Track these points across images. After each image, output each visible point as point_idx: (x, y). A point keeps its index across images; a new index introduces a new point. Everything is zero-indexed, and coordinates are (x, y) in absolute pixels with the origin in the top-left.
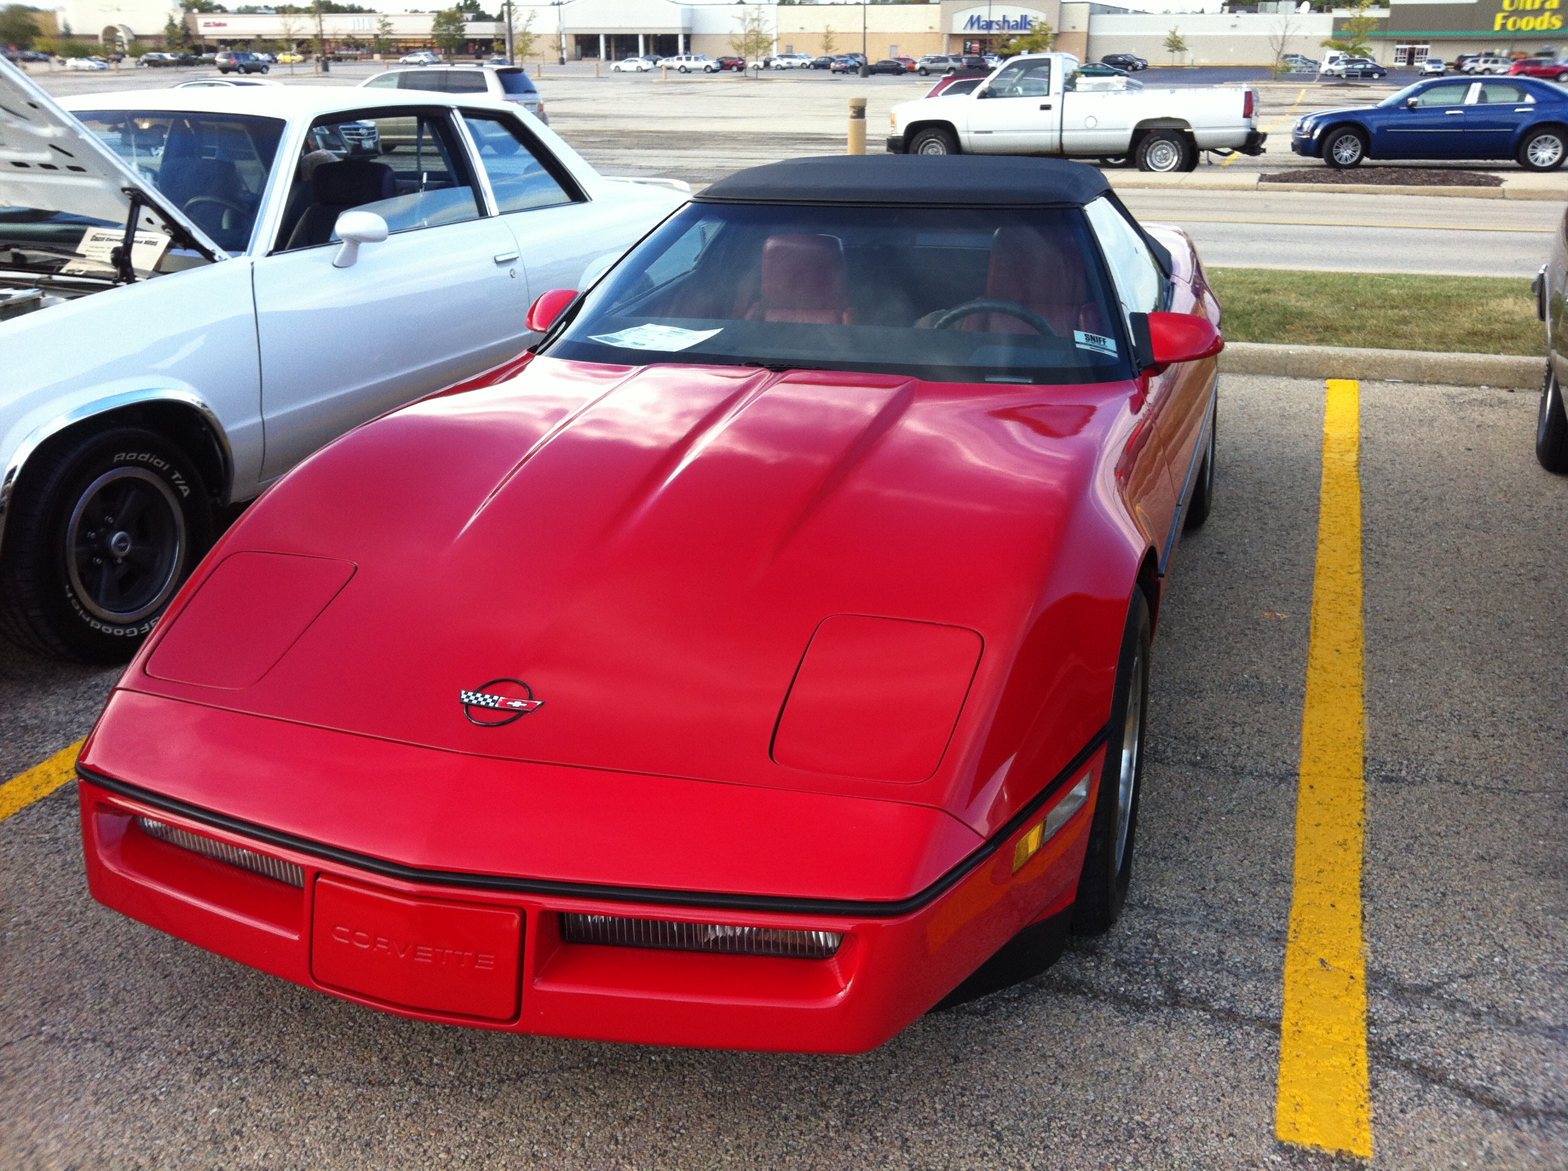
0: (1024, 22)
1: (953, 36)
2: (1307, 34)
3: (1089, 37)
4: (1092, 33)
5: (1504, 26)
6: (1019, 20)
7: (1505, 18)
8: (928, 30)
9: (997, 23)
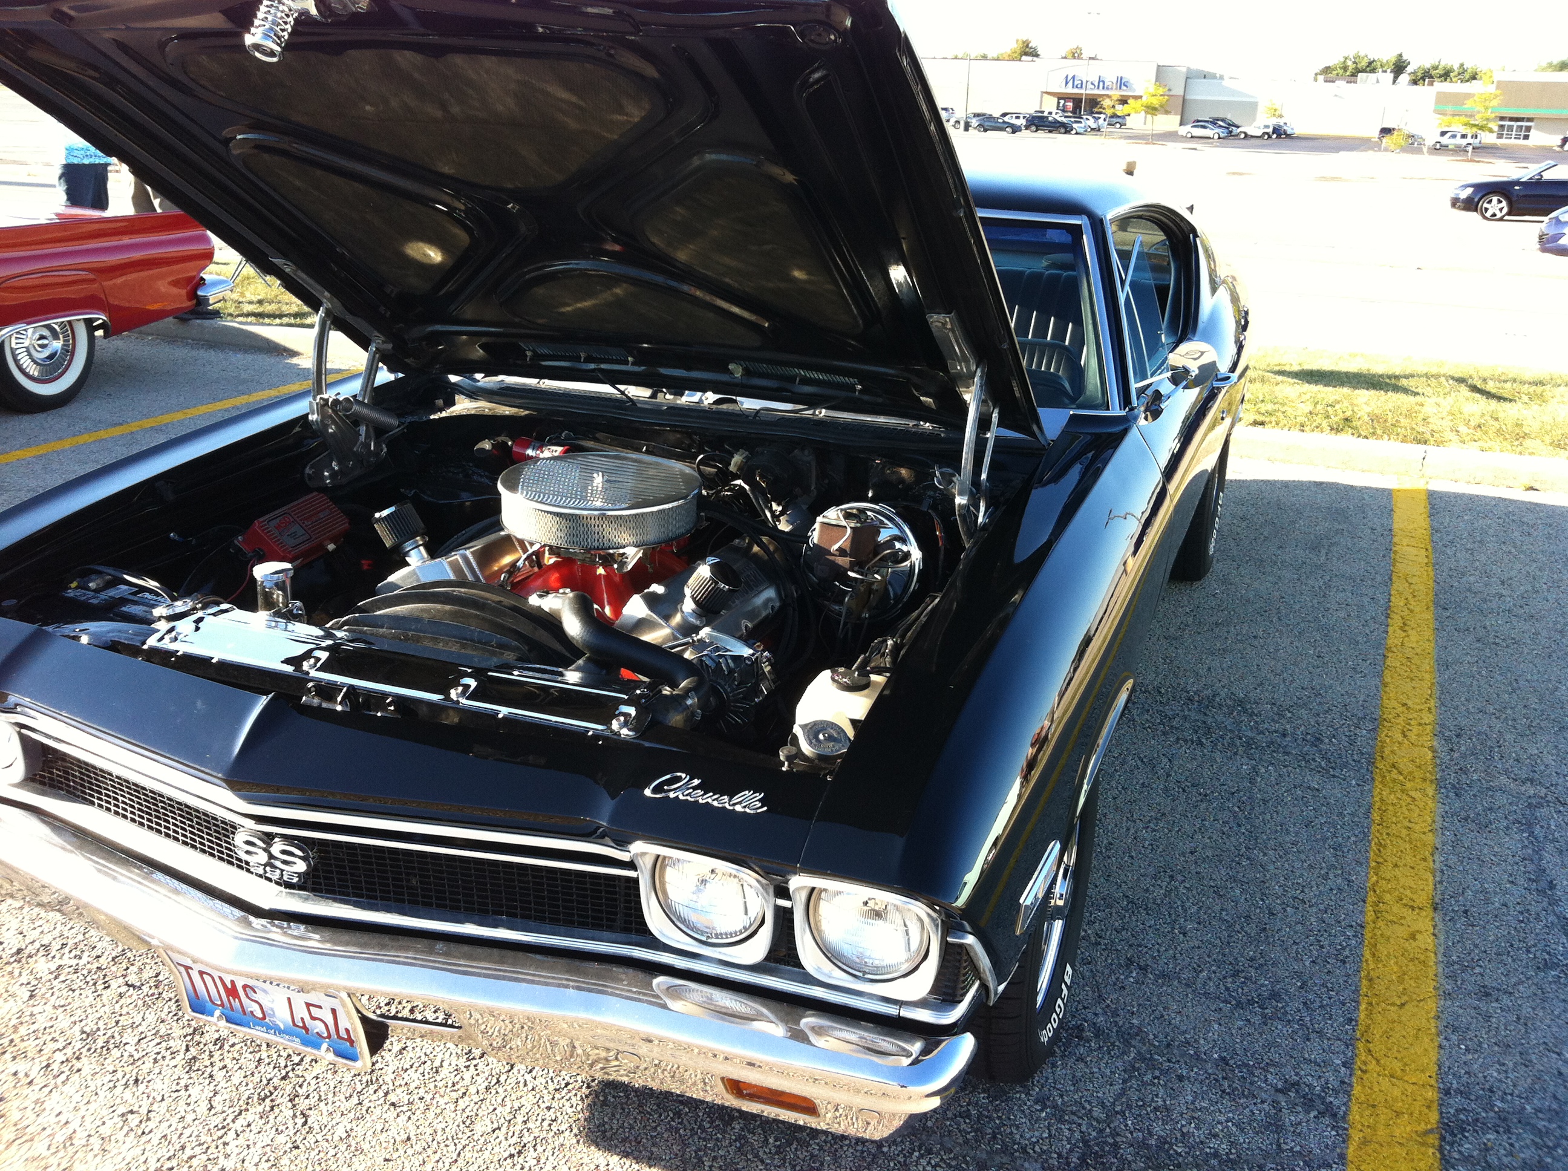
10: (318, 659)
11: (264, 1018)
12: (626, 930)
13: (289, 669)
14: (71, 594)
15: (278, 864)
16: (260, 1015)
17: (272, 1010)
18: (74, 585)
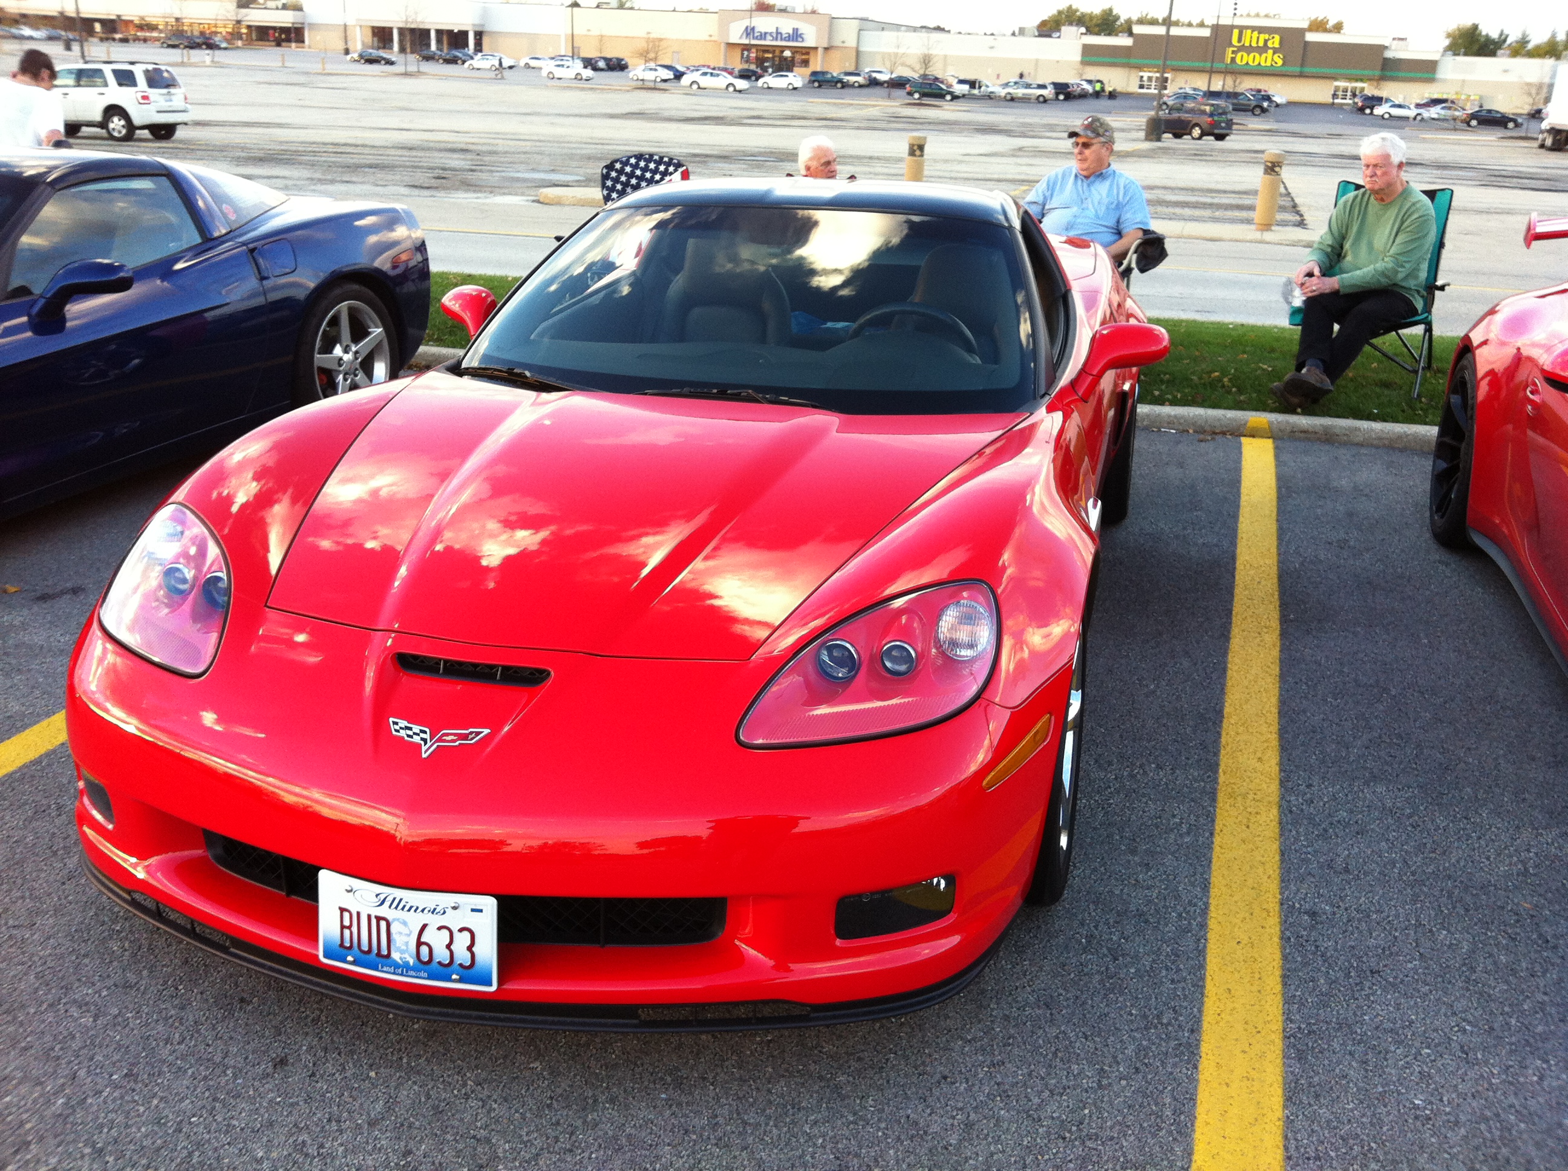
0: (796, 35)
1: (730, 45)
2: (1059, 58)
3: (858, 53)
4: (861, 49)
5: (1233, 60)
6: (791, 32)
7: (1233, 52)
8: (708, 38)
9: (771, 34)
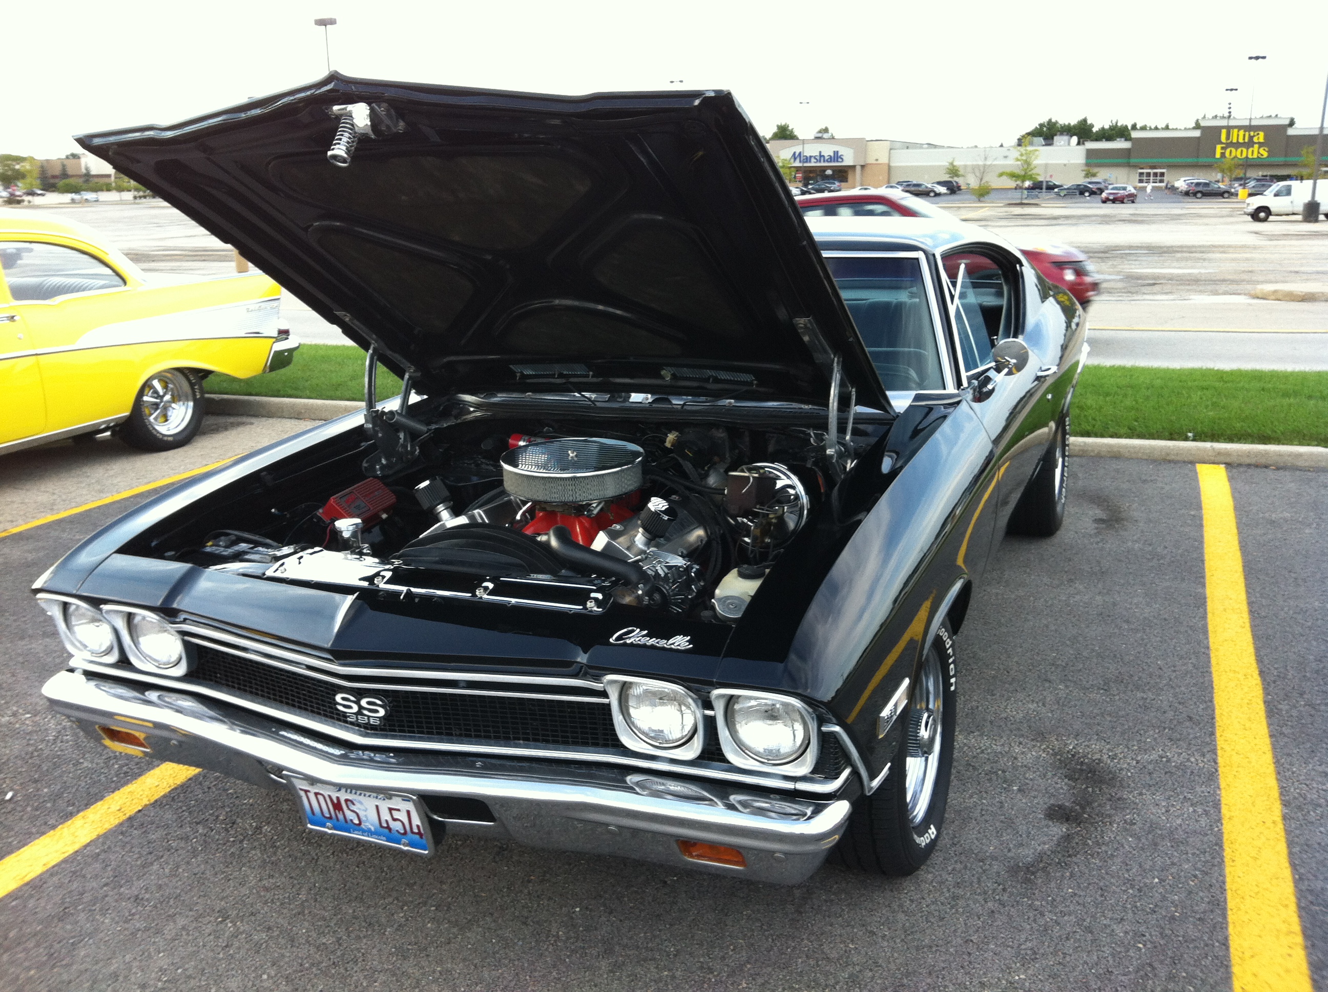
0: (836, 156)
2: (1066, 162)
3: (889, 167)
4: (892, 164)
5: (1223, 155)
6: (832, 154)
7: (1222, 148)
9: (815, 157)
10: (384, 577)
11: (360, 824)
12: (605, 745)
13: (365, 584)
14: (208, 549)
15: (366, 712)
16: (356, 822)
17: (366, 816)
18: (210, 543)
